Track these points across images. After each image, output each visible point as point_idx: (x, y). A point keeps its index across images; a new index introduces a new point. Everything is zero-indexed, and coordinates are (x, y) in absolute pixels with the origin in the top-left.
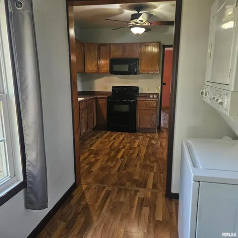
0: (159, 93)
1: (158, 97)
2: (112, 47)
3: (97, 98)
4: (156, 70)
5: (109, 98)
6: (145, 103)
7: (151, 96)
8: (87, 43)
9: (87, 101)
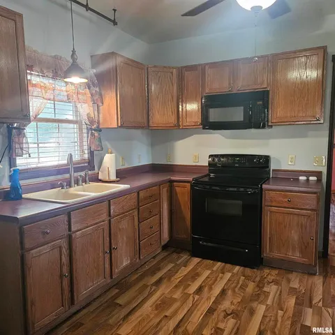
0: (324, 170)
1: (319, 180)
2: (209, 71)
3: (171, 182)
4: (314, 117)
5: (197, 182)
6: (285, 196)
7: (302, 178)
8: (155, 67)
9: (139, 191)
